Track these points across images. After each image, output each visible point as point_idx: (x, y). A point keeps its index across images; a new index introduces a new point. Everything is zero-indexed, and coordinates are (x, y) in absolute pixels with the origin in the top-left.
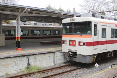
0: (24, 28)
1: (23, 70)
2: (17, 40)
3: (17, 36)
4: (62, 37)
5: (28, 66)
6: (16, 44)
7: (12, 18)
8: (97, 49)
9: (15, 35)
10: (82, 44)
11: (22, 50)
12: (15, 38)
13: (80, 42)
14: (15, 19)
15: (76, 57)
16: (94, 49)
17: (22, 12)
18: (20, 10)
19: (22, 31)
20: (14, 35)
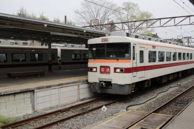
8: (136, 76)
10: (118, 70)
13: (115, 69)
15: (111, 87)
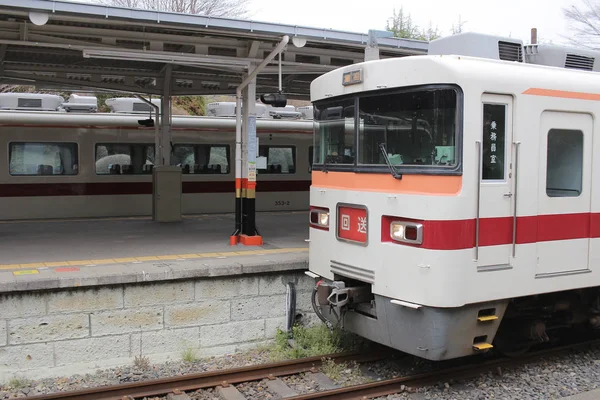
0: (274, 135)
1: (263, 344)
2: (238, 196)
3: (238, 176)
4: (309, 183)
5: (290, 325)
6: (234, 216)
7: (215, 87)
8: (507, 267)
9: (228, 172)
11: (263, 244)
12: (230, 186)
14: (232, 91)
16: (482, 269)
17: (266, 54)
18: (255, 45)
19: (263, 151)
20: (224, 170)
